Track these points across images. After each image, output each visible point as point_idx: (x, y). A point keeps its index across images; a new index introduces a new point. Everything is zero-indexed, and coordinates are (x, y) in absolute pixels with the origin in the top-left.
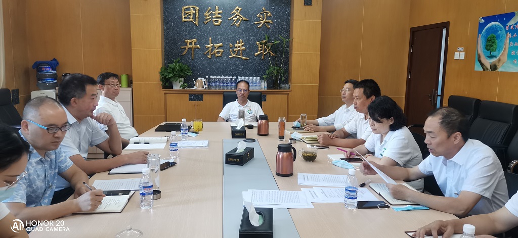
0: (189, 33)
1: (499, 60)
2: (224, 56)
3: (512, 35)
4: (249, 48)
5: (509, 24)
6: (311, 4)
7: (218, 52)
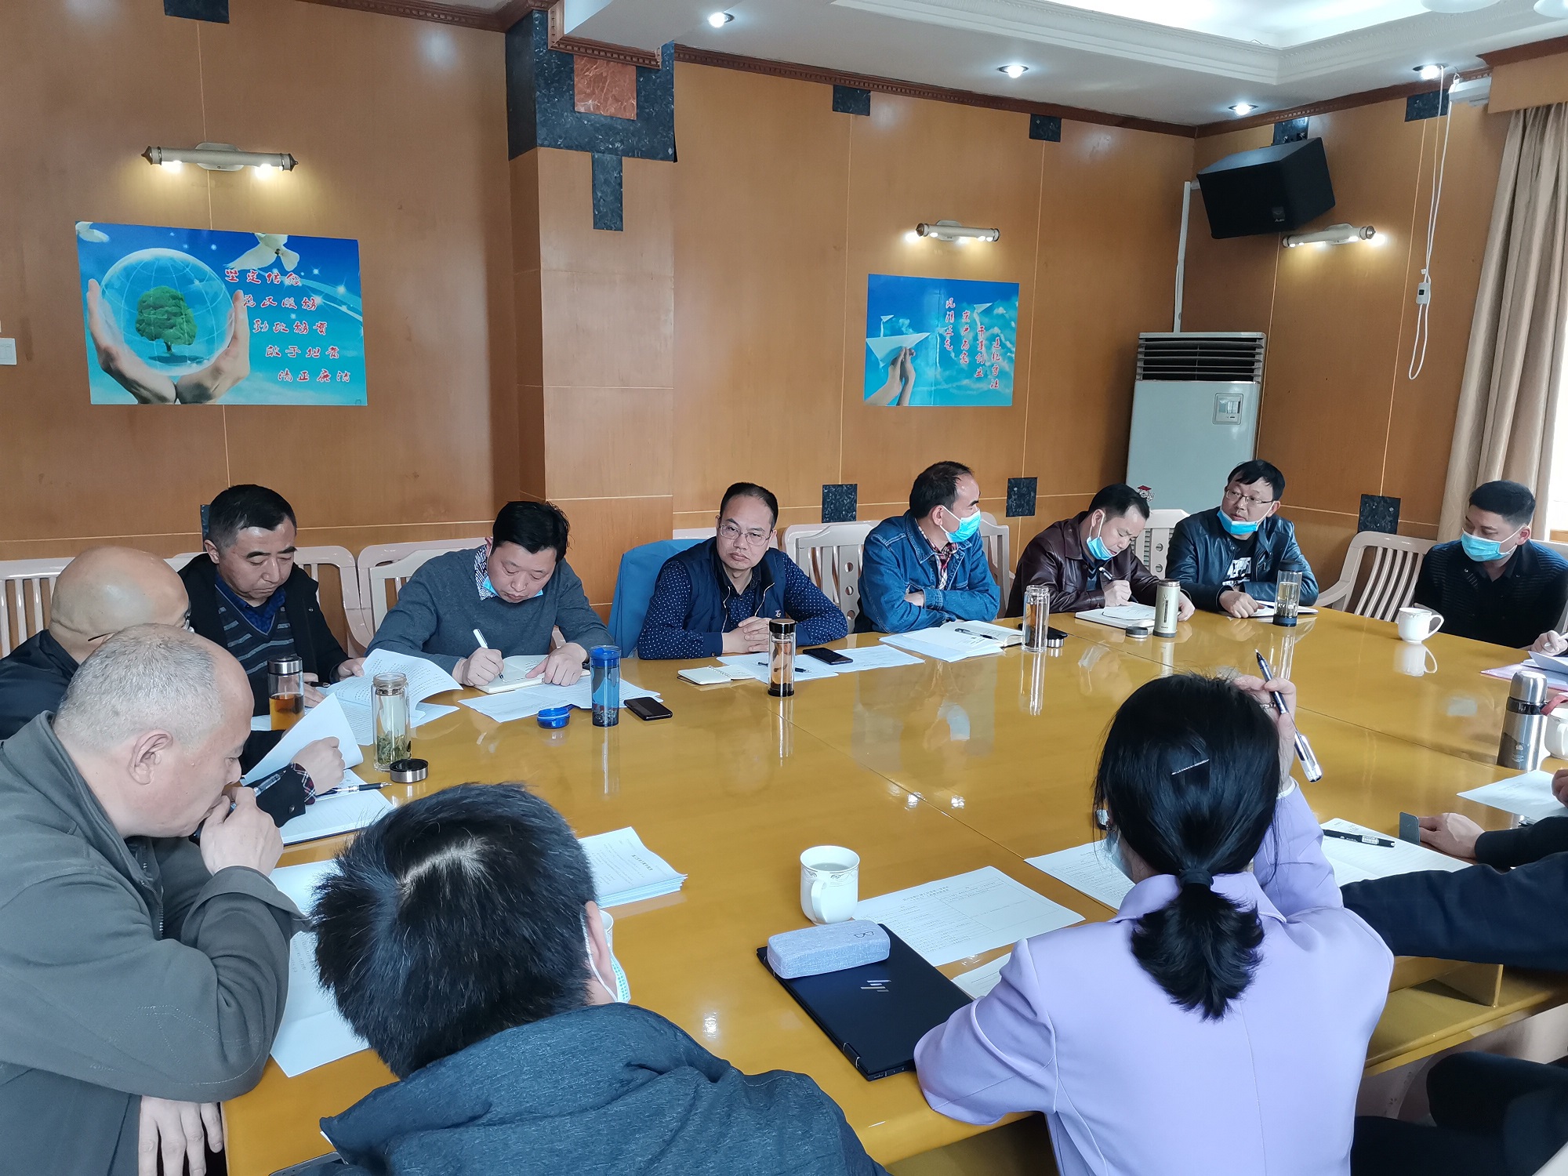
1: (216, 372)
3: (258, 300)
5: (237, 265)
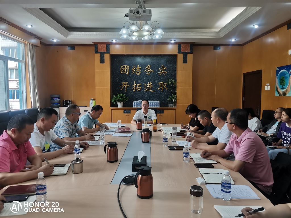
0: (124, 79)
2: (142, 90)
4: (155, 85)
6: (187, 63)
7: (139, 88)
